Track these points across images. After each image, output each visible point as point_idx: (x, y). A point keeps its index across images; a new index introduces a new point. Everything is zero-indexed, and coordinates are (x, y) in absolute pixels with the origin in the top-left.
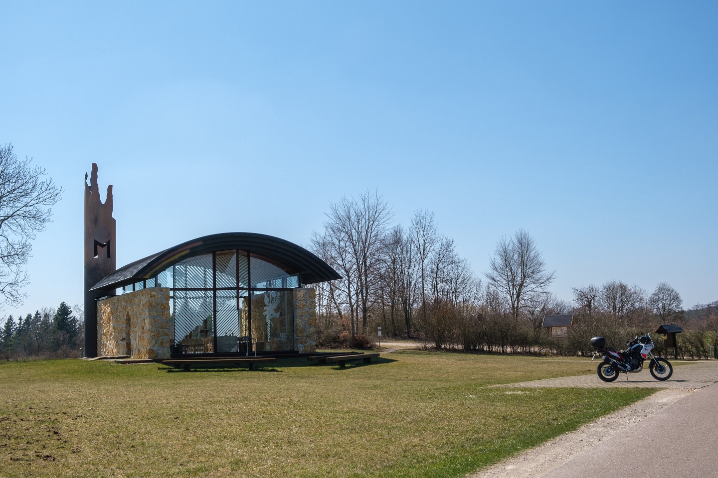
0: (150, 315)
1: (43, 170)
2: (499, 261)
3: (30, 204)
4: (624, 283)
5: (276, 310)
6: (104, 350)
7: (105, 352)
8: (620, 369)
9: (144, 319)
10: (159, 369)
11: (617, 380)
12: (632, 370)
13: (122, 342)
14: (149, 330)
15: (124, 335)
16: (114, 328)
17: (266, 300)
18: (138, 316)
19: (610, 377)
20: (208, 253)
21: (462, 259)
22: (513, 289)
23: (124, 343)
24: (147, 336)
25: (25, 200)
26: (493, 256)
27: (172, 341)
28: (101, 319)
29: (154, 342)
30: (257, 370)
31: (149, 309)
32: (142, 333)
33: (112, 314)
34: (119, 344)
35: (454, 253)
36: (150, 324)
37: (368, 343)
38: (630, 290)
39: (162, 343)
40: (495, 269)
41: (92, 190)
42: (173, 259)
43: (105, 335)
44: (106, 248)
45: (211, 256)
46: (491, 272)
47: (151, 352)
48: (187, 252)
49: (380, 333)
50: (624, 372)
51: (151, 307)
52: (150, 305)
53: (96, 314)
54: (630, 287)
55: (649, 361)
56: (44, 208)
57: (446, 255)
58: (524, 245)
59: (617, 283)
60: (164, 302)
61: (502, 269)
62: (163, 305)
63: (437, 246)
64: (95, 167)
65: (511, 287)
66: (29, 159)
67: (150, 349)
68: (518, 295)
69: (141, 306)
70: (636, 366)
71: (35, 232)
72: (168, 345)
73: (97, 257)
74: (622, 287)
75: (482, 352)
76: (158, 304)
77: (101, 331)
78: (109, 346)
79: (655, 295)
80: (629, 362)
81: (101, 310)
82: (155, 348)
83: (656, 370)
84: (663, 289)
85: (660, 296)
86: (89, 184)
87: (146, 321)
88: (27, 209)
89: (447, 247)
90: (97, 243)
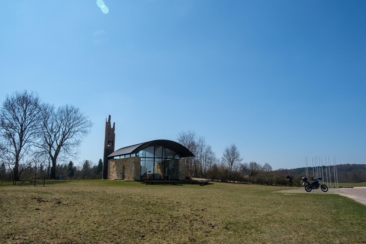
0: (135, 166)
1: (88, 116)
2: (226, 153)
3: (83, 127)
4: (256, 162)
5: (173, 166)
6: (111, 177)
7: (111, 178)
8: (312, 188)
9: (132, 167)
10: (141, 184)
11: (311, 191)
12: (316, 188)
13: (120, 174)
14: (134, 171)
15: (122, 172)
16: (116, 170)
17: (170, 162)
18: (129, 166)
19: (309, 190)
20: (152, 146)
21: (214, 152)
22: (230, 162)
23: (122, 175)
24: (133, 173)
25: (82, 126)
26: (224, 152)
27: (141, 175)
28: (110, 166)
29: (135, 174)
30: (176, 185)
31: (134, 164)
32: (131, 171)
33: (116, 165)
34: (118, 175)
35: (212, 150)
36: (134, 168)
37: (190, 178)
38: (257, 165)
39: (138, 175)
40: (224, 156)
41: (108, 124)
42: (143, 147)
43: (111, 172)
44: (112, 143)
45: (153, 147)
46: (223, 157)
47: (134, 178)
48: (148, 145)
49: (193, 175)
50: (313, 189)
51: (135, 163)
52: (135, 162)
53: (108, 165)
54: (257, 164)
55: (321, 186)
56: (88, 129)
57: (209, 150)
58: (234, 149)
59: (254, 162)
60: (139, 161)
61: (227, 156)
62: (139, 162)
63: (206, 147)
64: (110, 116)
65: (229, 162)
66: (84, 112)
67: (134, 177)
68: (232, 164)
69: (131, 162)
70: (317, 188)
71: (85, 137)
72: (140, 176)
73: (109, 145)
74: (255, 164)
75: (228, 182)
76: (137, 162)
77: (110, 170)
78: (113, 175)
79: (264, 166)
80: (315, 186)
81: (110, 163)
82: (136, 177)
83: (323, 189)
84: (266, 165)
85: (265, 167)
86: (108, 122)
87: (133, 168)
88: (82, 129)
89: (209, 148)
90: (109, 141)
